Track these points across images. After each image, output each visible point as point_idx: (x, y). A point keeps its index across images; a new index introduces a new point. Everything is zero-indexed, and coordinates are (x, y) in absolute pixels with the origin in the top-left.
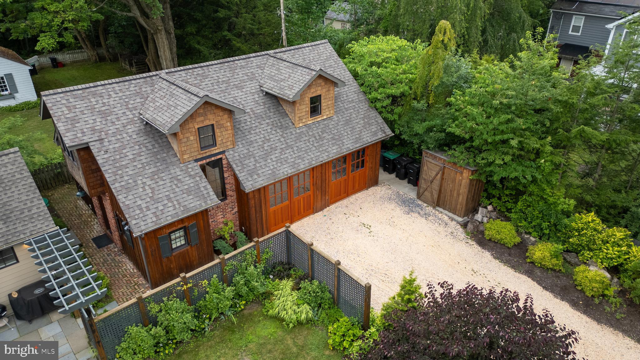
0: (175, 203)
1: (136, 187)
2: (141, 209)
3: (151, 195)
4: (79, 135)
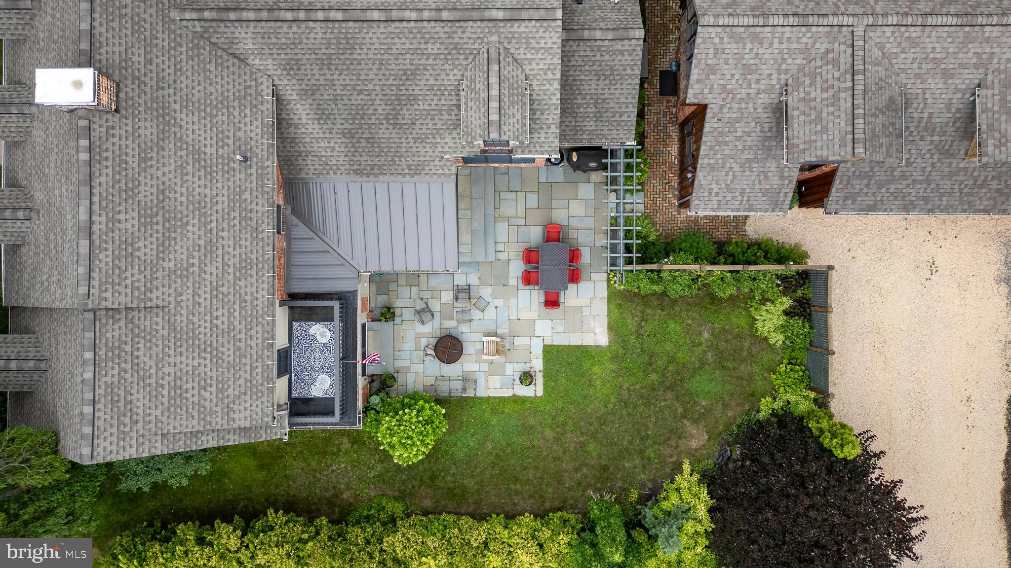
0: (745, 198)
1: (720, 169)
2: (710, 193)
3: (729, 182)
4: (706, 91)
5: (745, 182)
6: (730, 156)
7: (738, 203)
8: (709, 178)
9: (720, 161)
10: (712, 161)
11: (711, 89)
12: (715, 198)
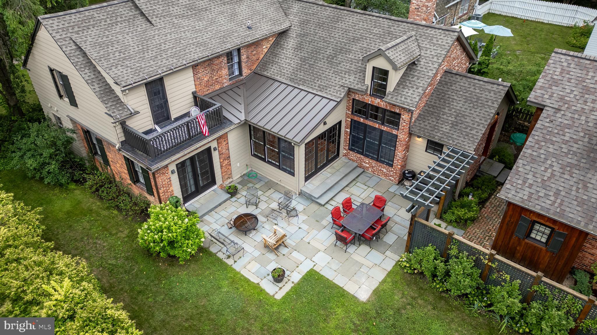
0: (559, 201)
1: (541, 164)
2: (525, 182)
3: (545, 178)
4: (546, 96)
5: (562, 184)
6: (554, 155)
7: (550, 202)
8: (528, 167)
9: (542, 156)
10: (535, 153)
11: (551, 96)
12: (527, 189)
